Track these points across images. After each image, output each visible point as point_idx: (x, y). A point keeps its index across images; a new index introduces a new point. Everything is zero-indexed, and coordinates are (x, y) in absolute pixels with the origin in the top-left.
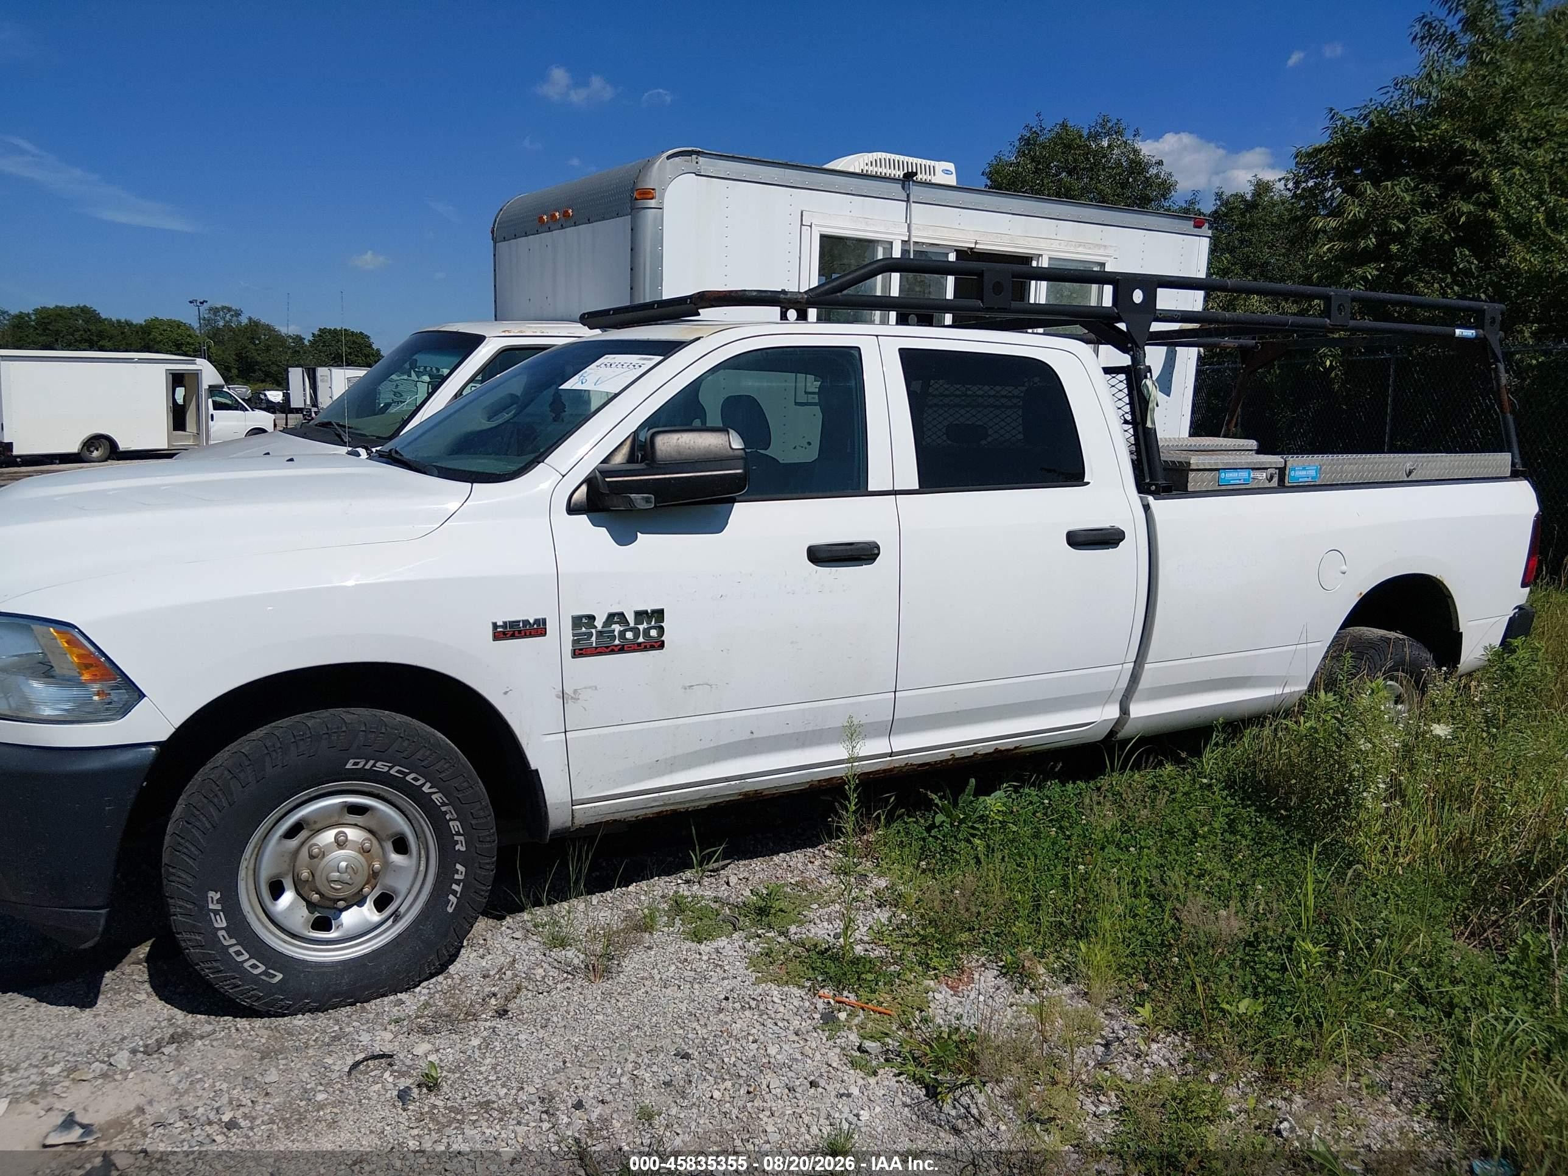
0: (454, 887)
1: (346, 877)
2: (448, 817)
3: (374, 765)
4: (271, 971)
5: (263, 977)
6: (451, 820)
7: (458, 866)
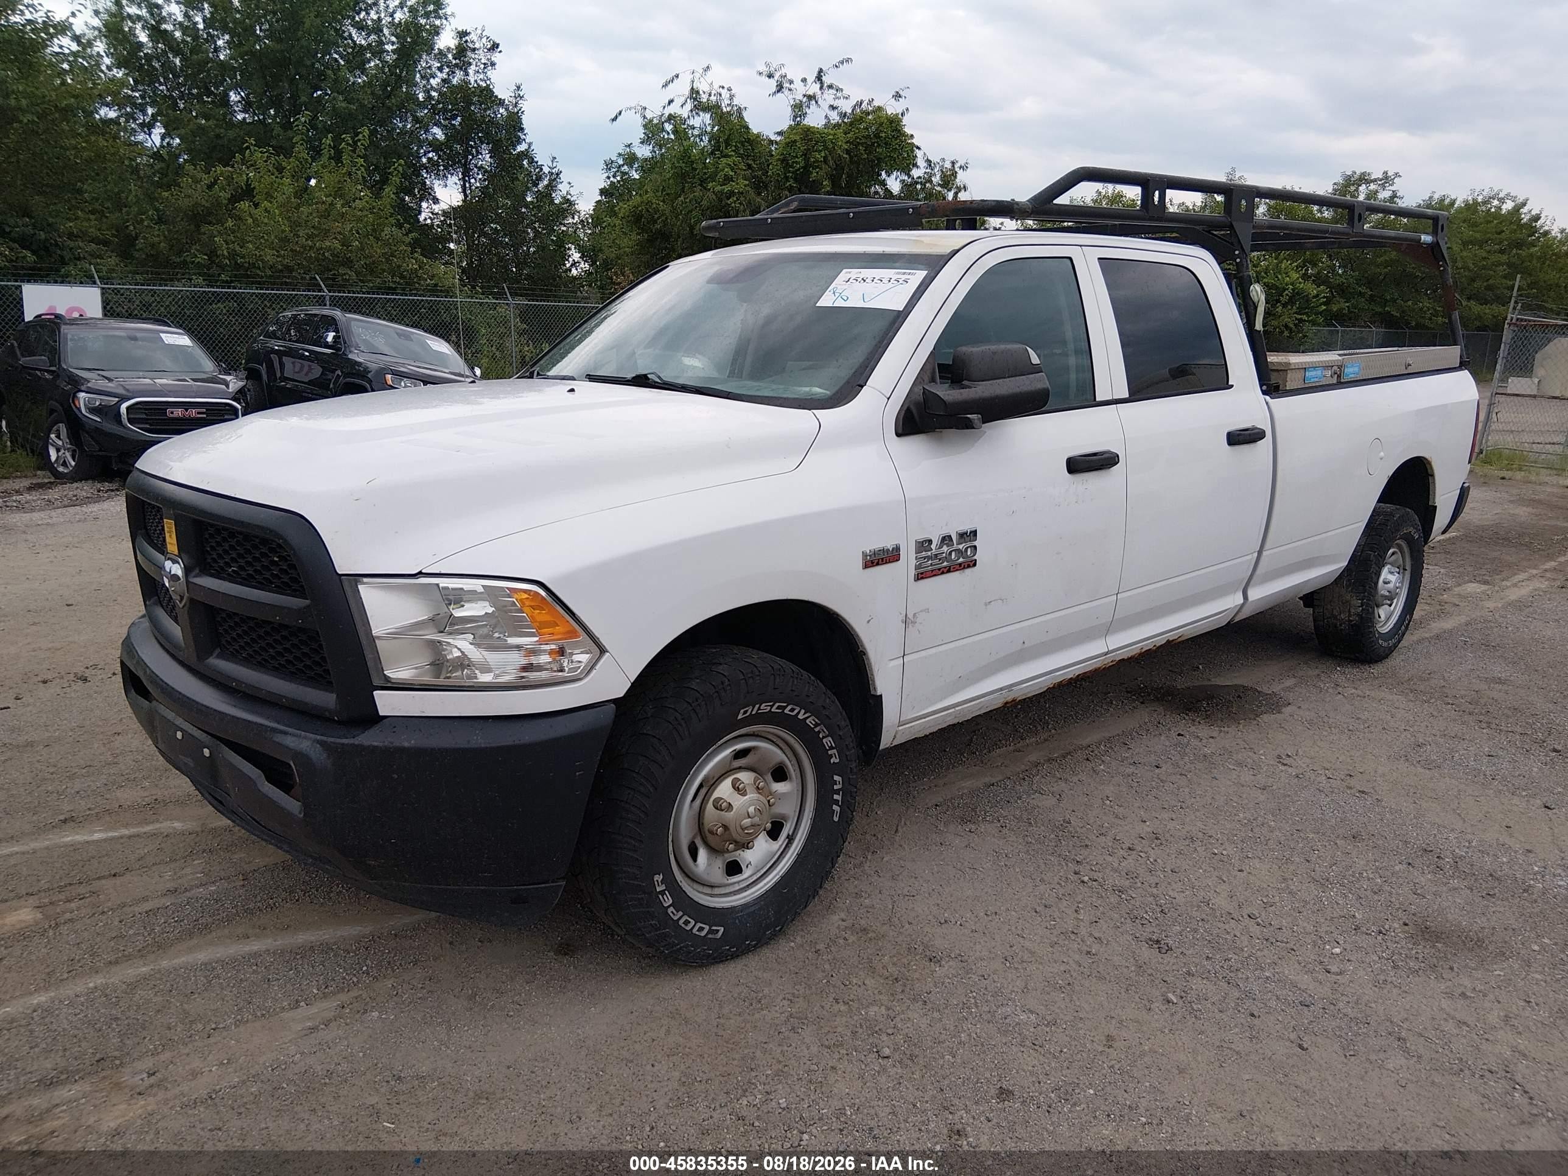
0: (836, 797)
1: (757, 820)
2: (821, 736)
3: (759, 709)
4: (714, 928)
5: (710, 936)
6: (824, 737)
7: (836, 778)
